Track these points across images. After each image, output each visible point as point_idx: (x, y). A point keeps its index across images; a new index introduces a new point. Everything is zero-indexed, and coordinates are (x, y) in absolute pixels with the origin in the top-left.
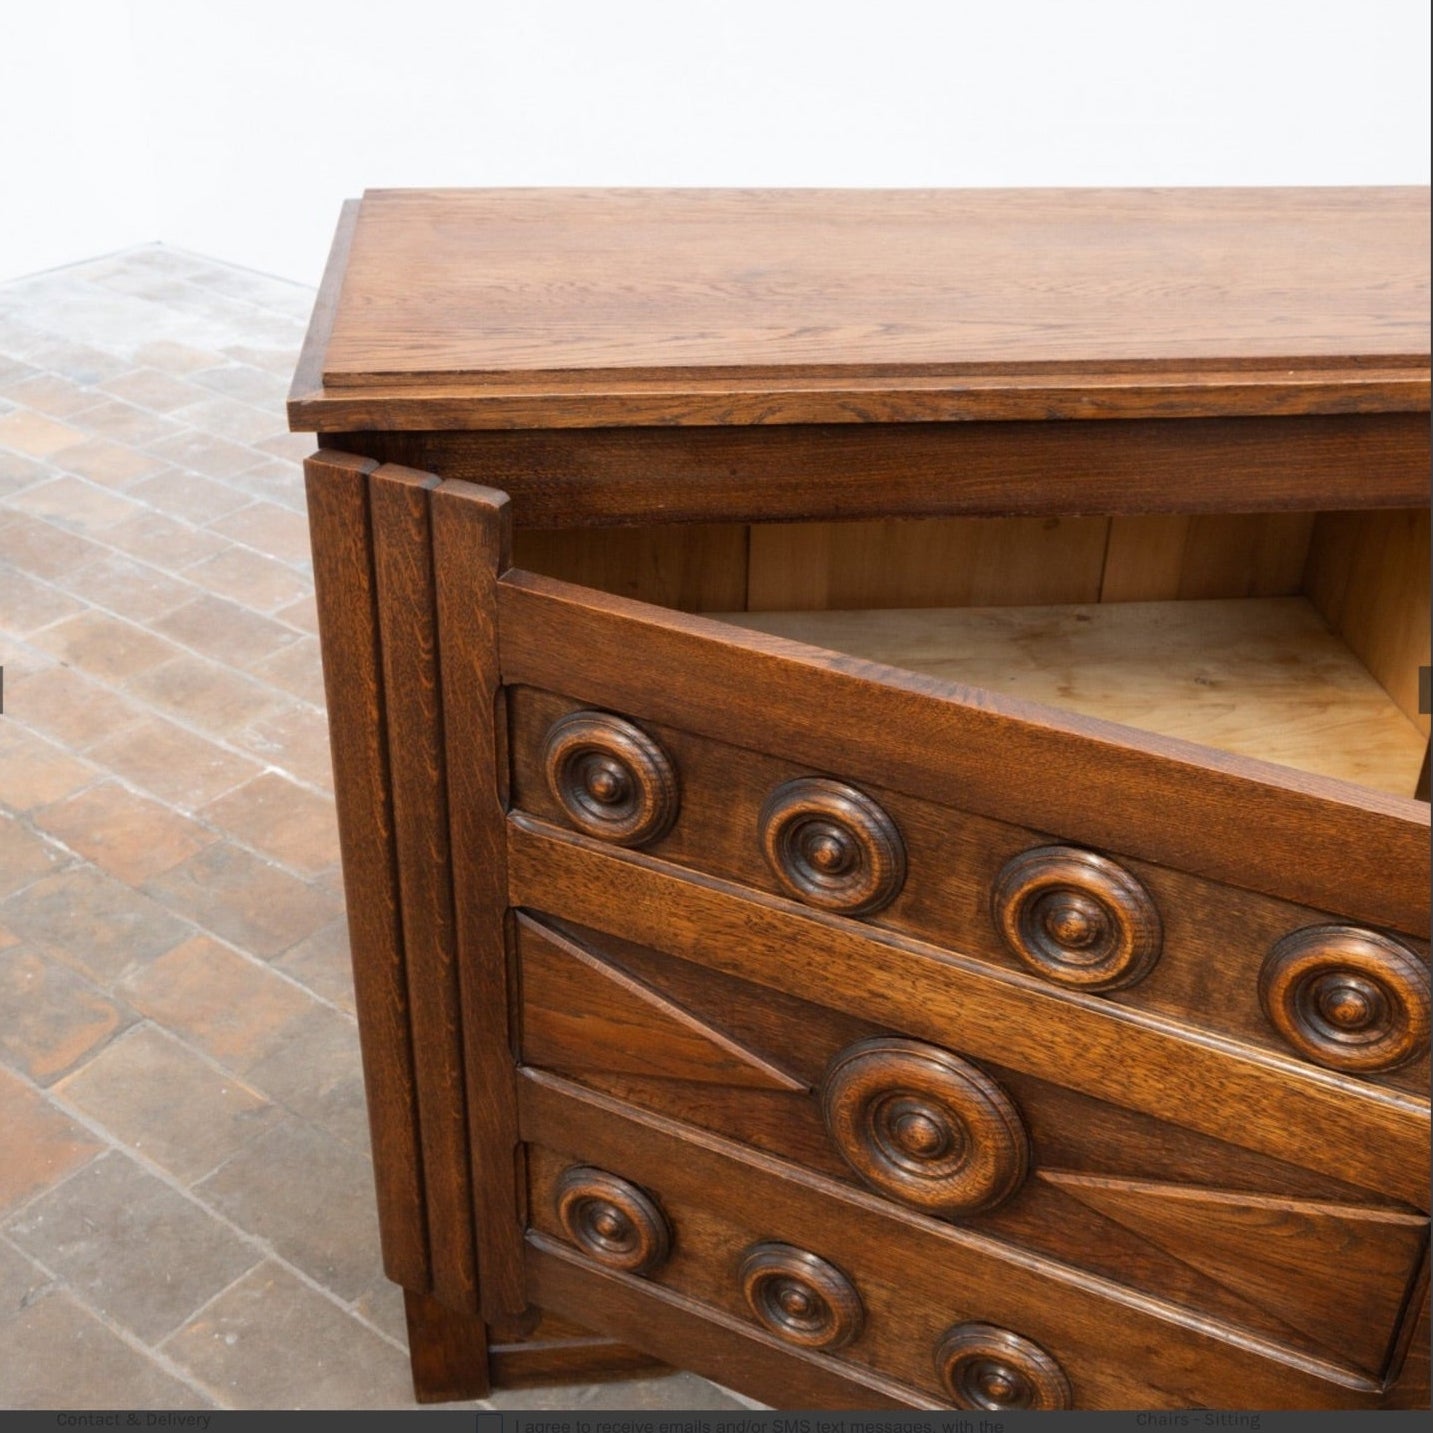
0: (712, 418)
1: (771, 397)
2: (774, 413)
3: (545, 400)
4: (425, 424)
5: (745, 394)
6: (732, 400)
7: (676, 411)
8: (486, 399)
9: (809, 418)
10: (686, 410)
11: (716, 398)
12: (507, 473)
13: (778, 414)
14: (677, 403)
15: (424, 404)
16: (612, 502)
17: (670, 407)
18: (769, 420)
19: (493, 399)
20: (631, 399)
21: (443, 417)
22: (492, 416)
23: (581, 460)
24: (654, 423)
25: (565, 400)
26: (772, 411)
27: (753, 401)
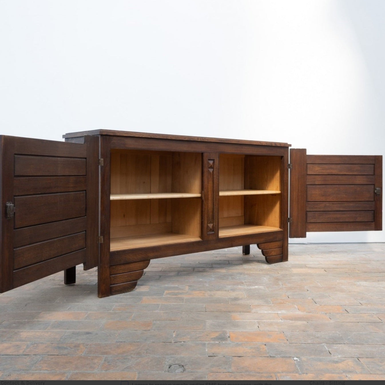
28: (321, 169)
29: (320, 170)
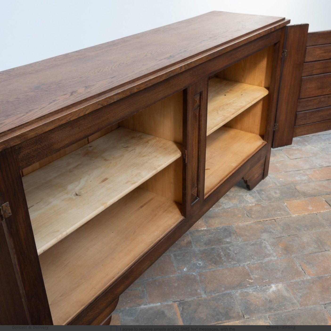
0: (76, 116)
1: (86, 107)
2: (87, 111)
3: (43, 125)
4: (18, 142)
5: (81, 108)
6: (79, 110)
7: (69, 117)
8: (30, 130)
9: (93, 109)
10: (71, 116)
11: (76, 111)
12: (35, 148)
13: (88, 111)
14: (69, 115)
15: (17, 137)
16: (57, 146)
17: (68, 117)
18: (87, 113)
19: (32, 129)
20: (60, 118)
21: (22, 138)
22: (33, 134)
23: (50, 138)
24: (66, 122)
25: (47, 123)
26: (87, 110)
27: (83, 109)
28: (323, 51)
29: (321, 53)
